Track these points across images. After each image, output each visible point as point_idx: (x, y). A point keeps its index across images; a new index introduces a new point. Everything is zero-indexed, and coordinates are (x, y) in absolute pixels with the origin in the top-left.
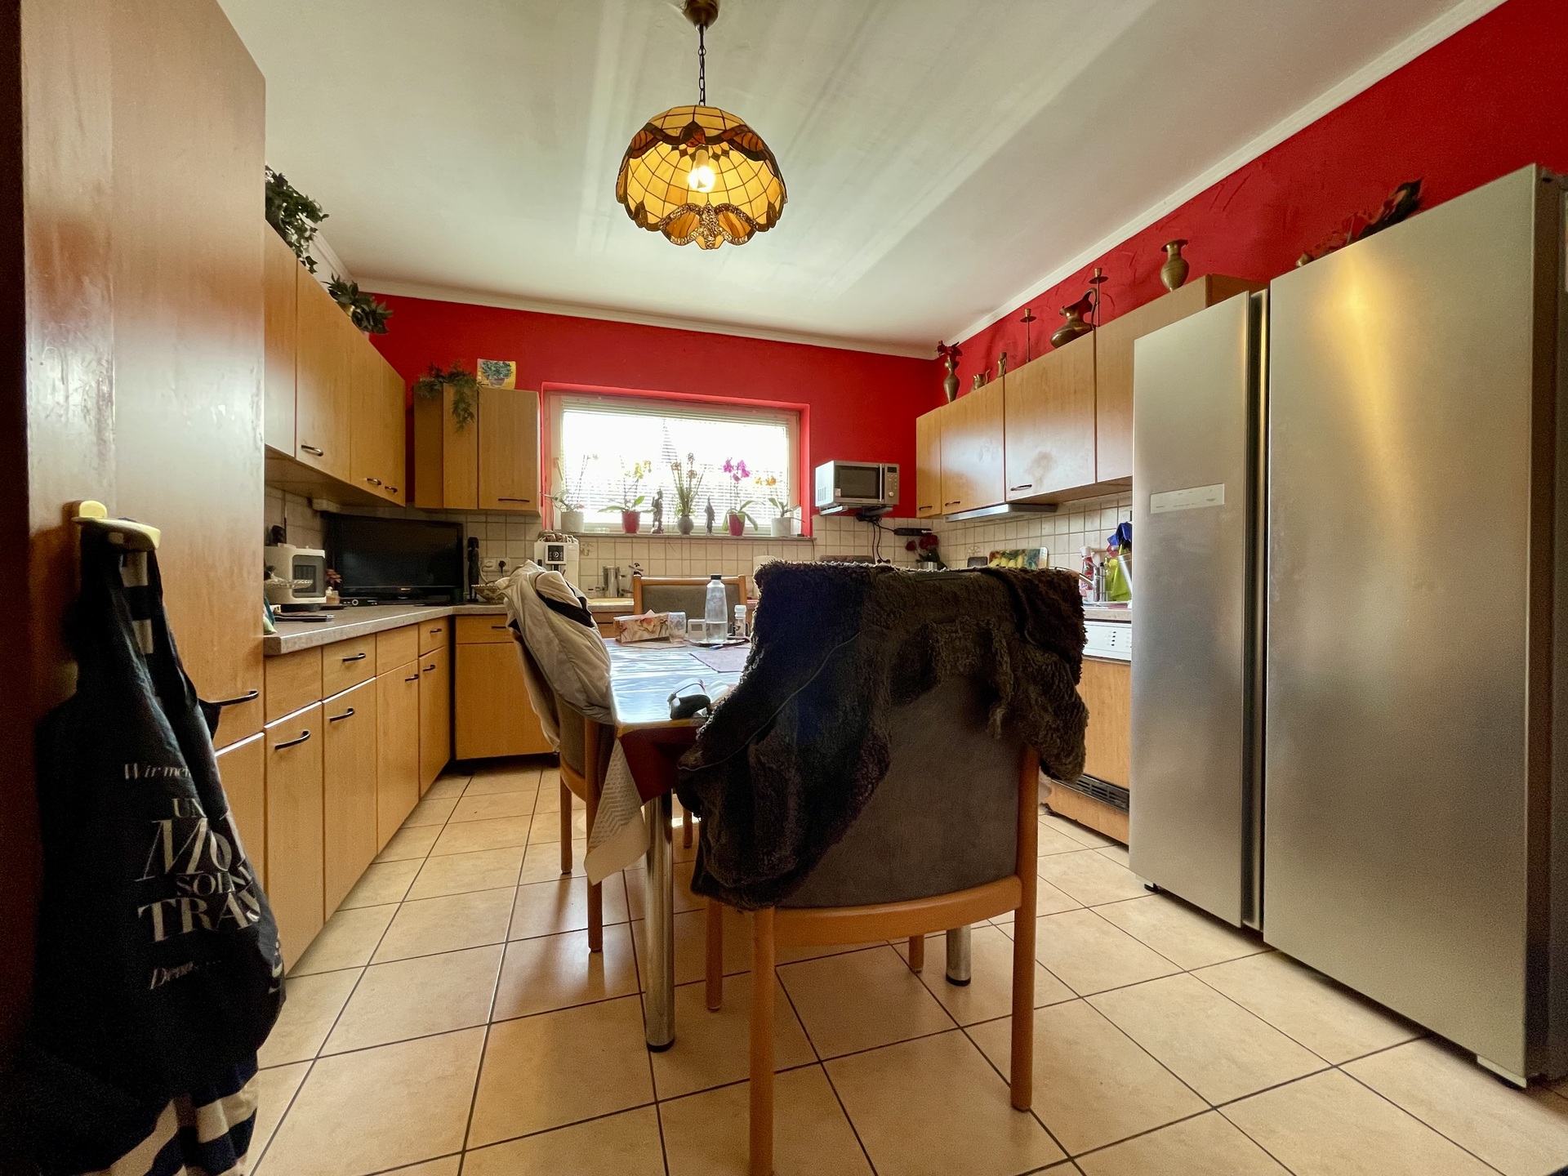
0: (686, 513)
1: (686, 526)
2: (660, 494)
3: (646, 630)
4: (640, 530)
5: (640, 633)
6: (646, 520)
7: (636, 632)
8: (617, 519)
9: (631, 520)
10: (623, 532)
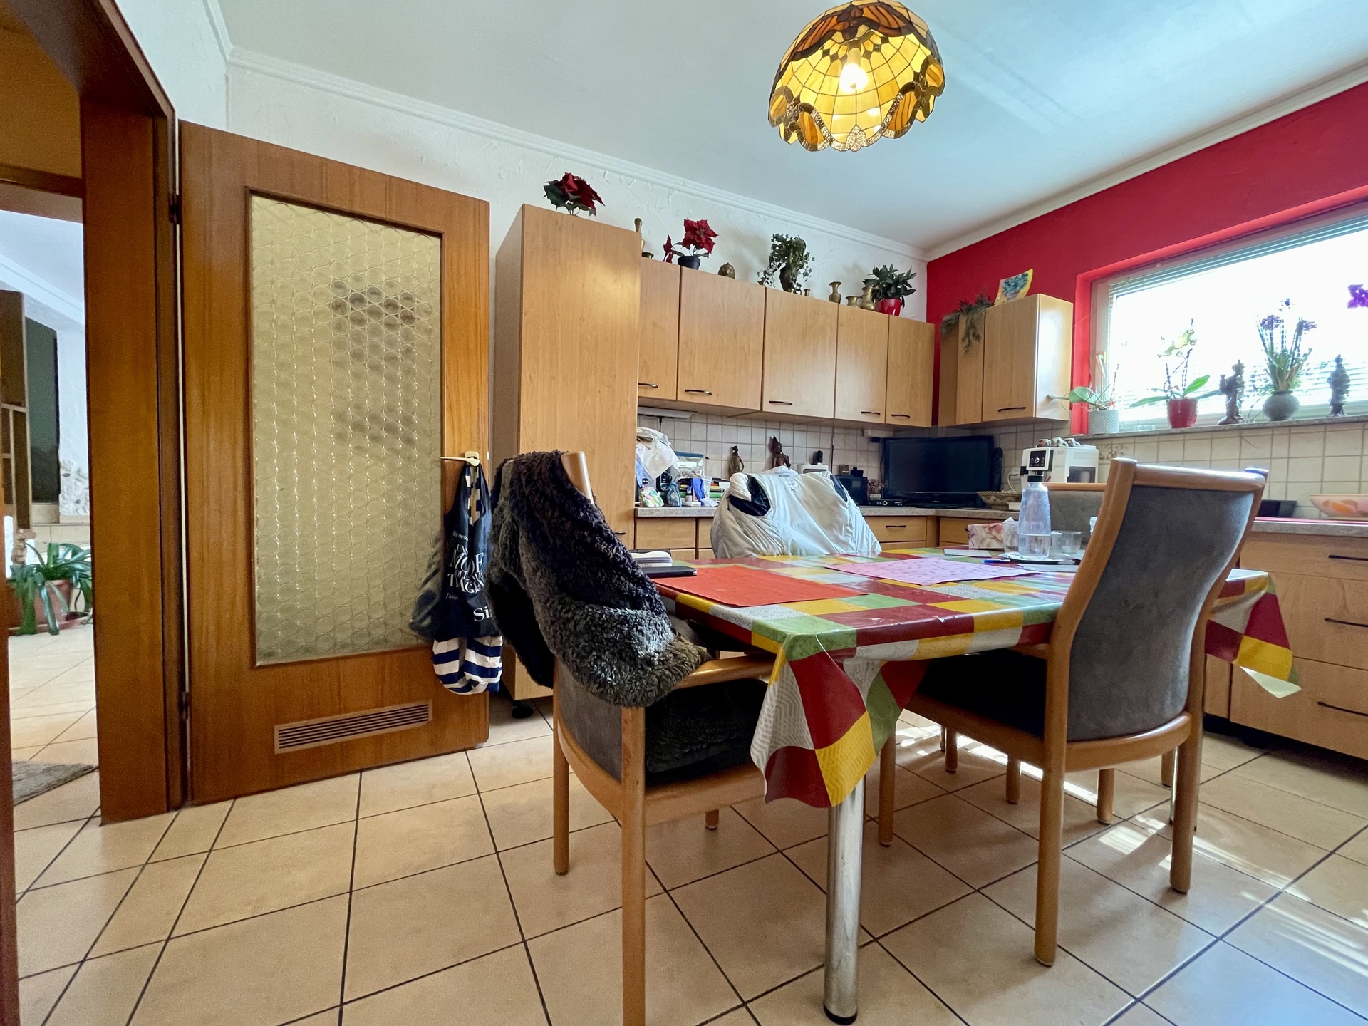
0: (1281, 389)
1: (1279, 410)
2: (1239, 369)
3: (995, 538)
4: (1196, 423)
5: (988, 540)
6: (1211, 408)
7: (983, 540)
8: (1160, 413)
9: (1181, 413)
10: (1168, 426)
